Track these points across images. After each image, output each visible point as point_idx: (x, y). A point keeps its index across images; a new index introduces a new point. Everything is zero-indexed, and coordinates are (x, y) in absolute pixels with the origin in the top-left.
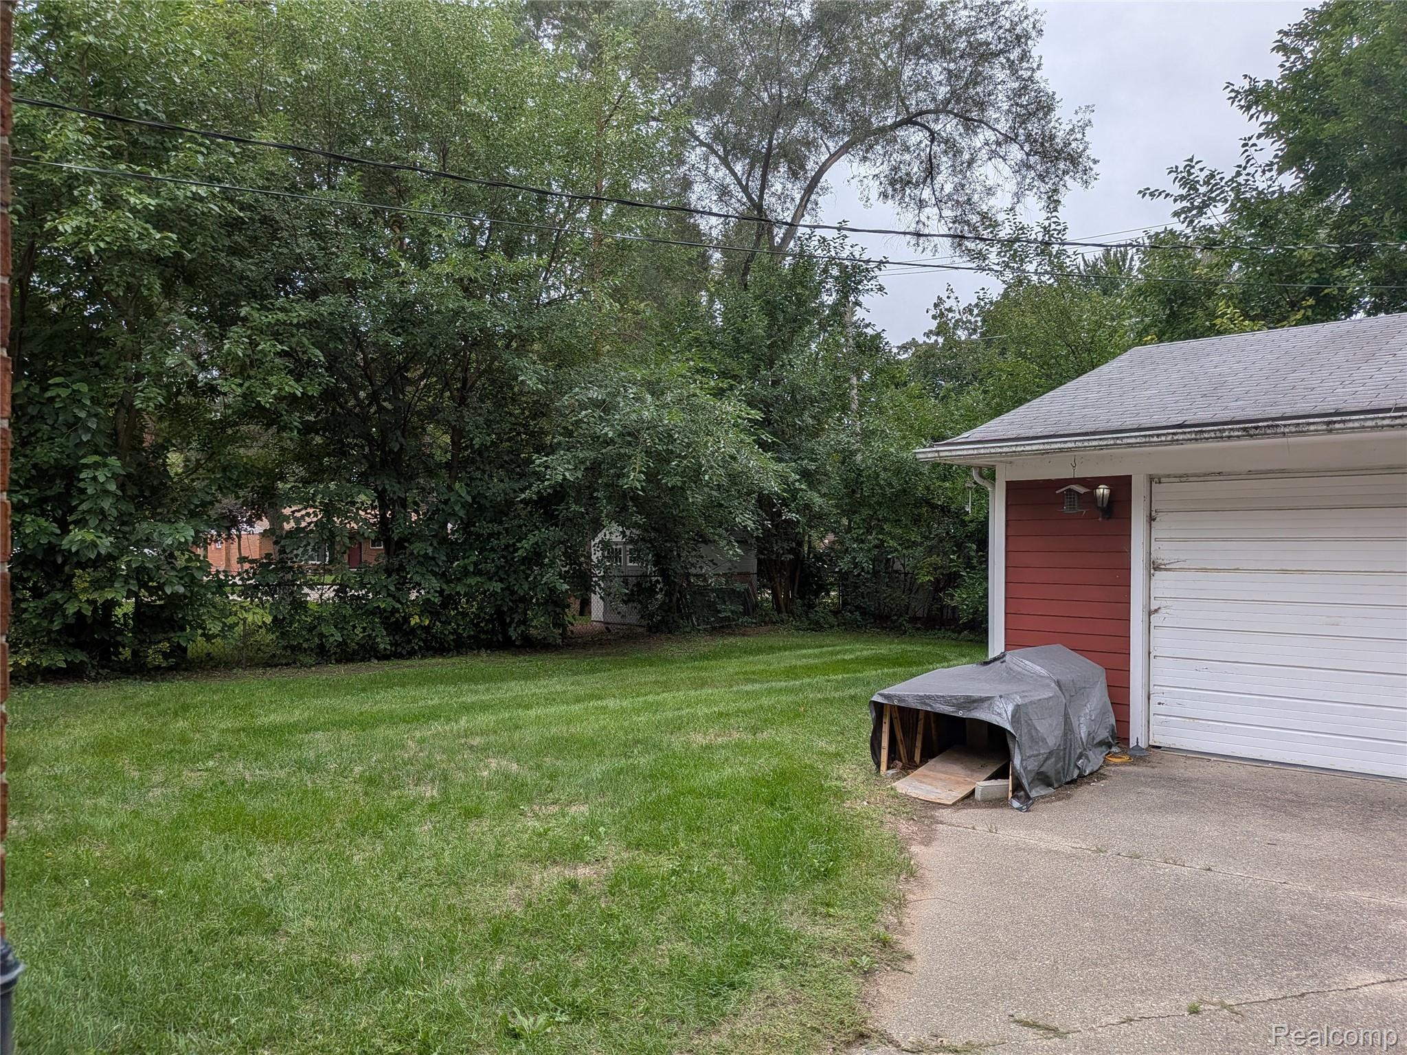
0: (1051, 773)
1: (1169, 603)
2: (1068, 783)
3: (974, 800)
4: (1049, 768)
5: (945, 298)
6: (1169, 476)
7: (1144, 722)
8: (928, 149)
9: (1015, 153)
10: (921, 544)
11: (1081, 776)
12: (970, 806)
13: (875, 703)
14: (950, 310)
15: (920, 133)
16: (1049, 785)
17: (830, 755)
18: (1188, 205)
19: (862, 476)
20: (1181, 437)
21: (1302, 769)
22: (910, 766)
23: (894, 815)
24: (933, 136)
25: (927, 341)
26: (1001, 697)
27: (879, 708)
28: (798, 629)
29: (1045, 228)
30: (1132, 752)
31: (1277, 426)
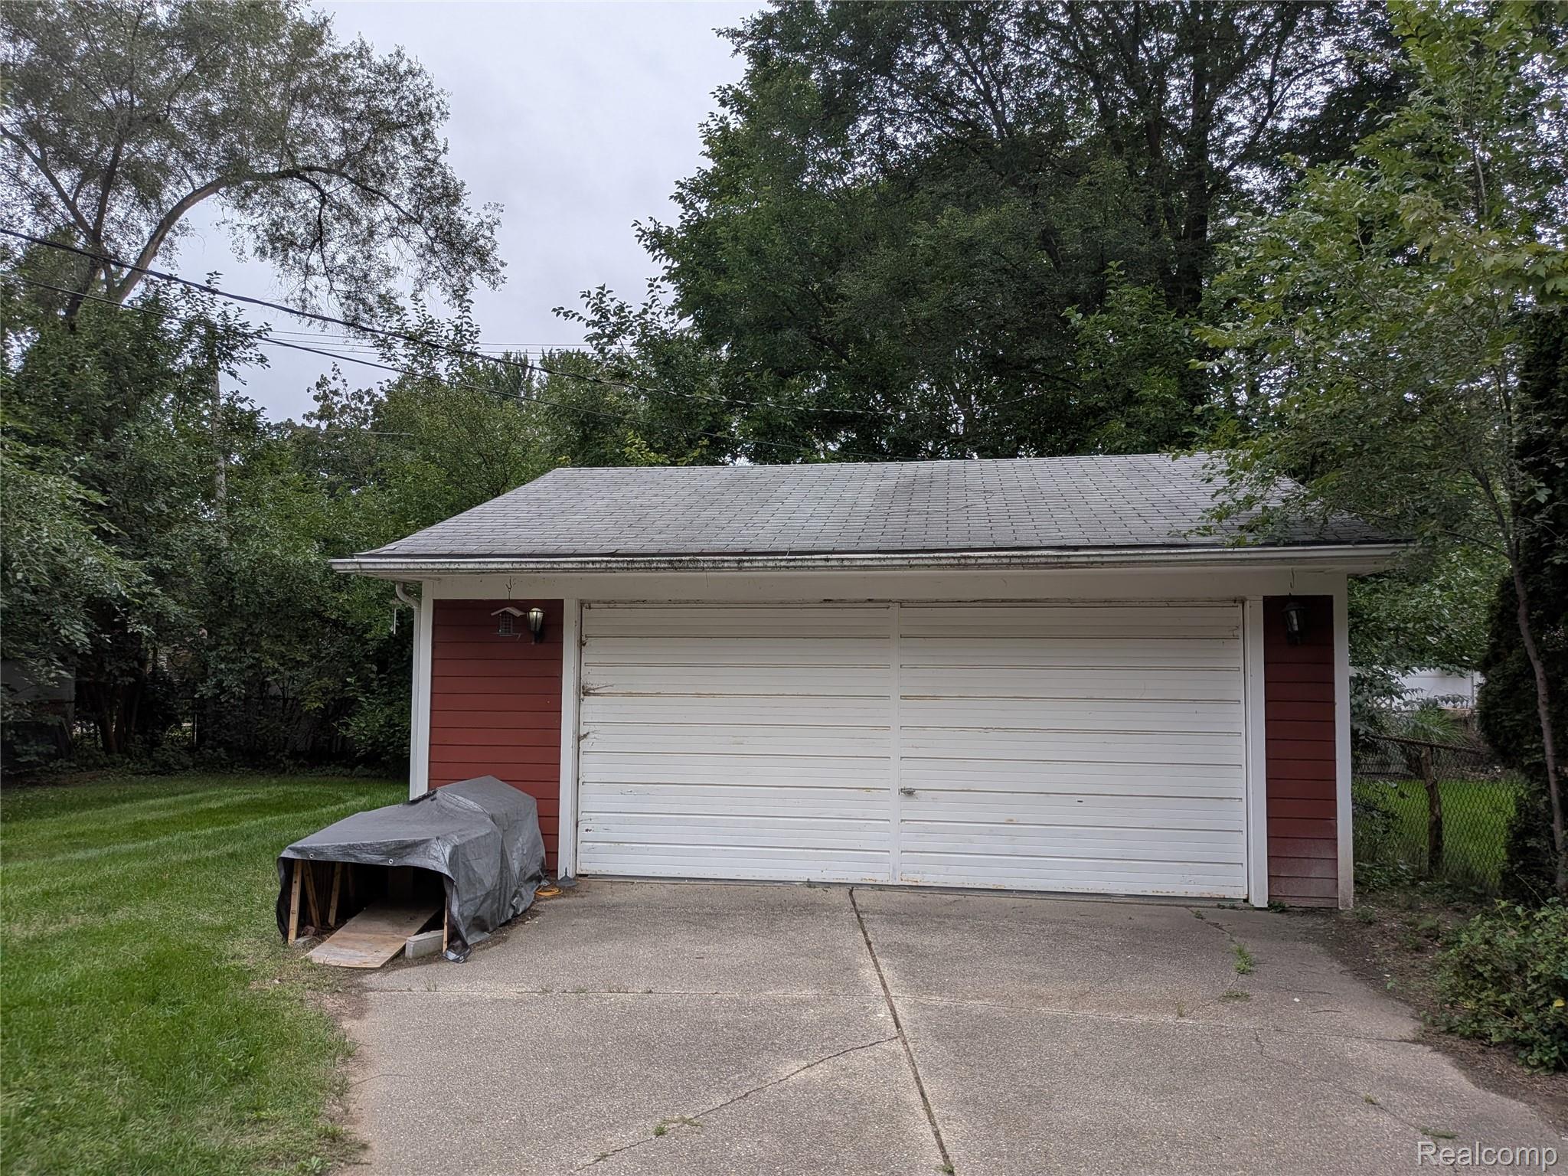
0: (487, 917)
1: (598, 728)
2: (503, 925)
3: (405, 958)
4: (485, 911)
5: (330, 379)
6: (598, 602)
7: (572, 851)
8: (317, 211)
9: (419, 235)
10: (310, 664)
11: (515, 916)
12: (401, 966)
13: (285, 860)
14: (336, 393)
15: (308, 192)
16: (484, 929)
17: (218, 930)
18: (600, 331)
19: (233, 581)
20: (614, 565)
21: (713, 882)
22: (324, 931)
23: (315, 990)
24: (324, 199)
25: (307, 424)
26: (438, 838)
27: (288, 865)
28: (137, 773)
29: (456, 327)
30: (562, 884)
31: (698, 561)
